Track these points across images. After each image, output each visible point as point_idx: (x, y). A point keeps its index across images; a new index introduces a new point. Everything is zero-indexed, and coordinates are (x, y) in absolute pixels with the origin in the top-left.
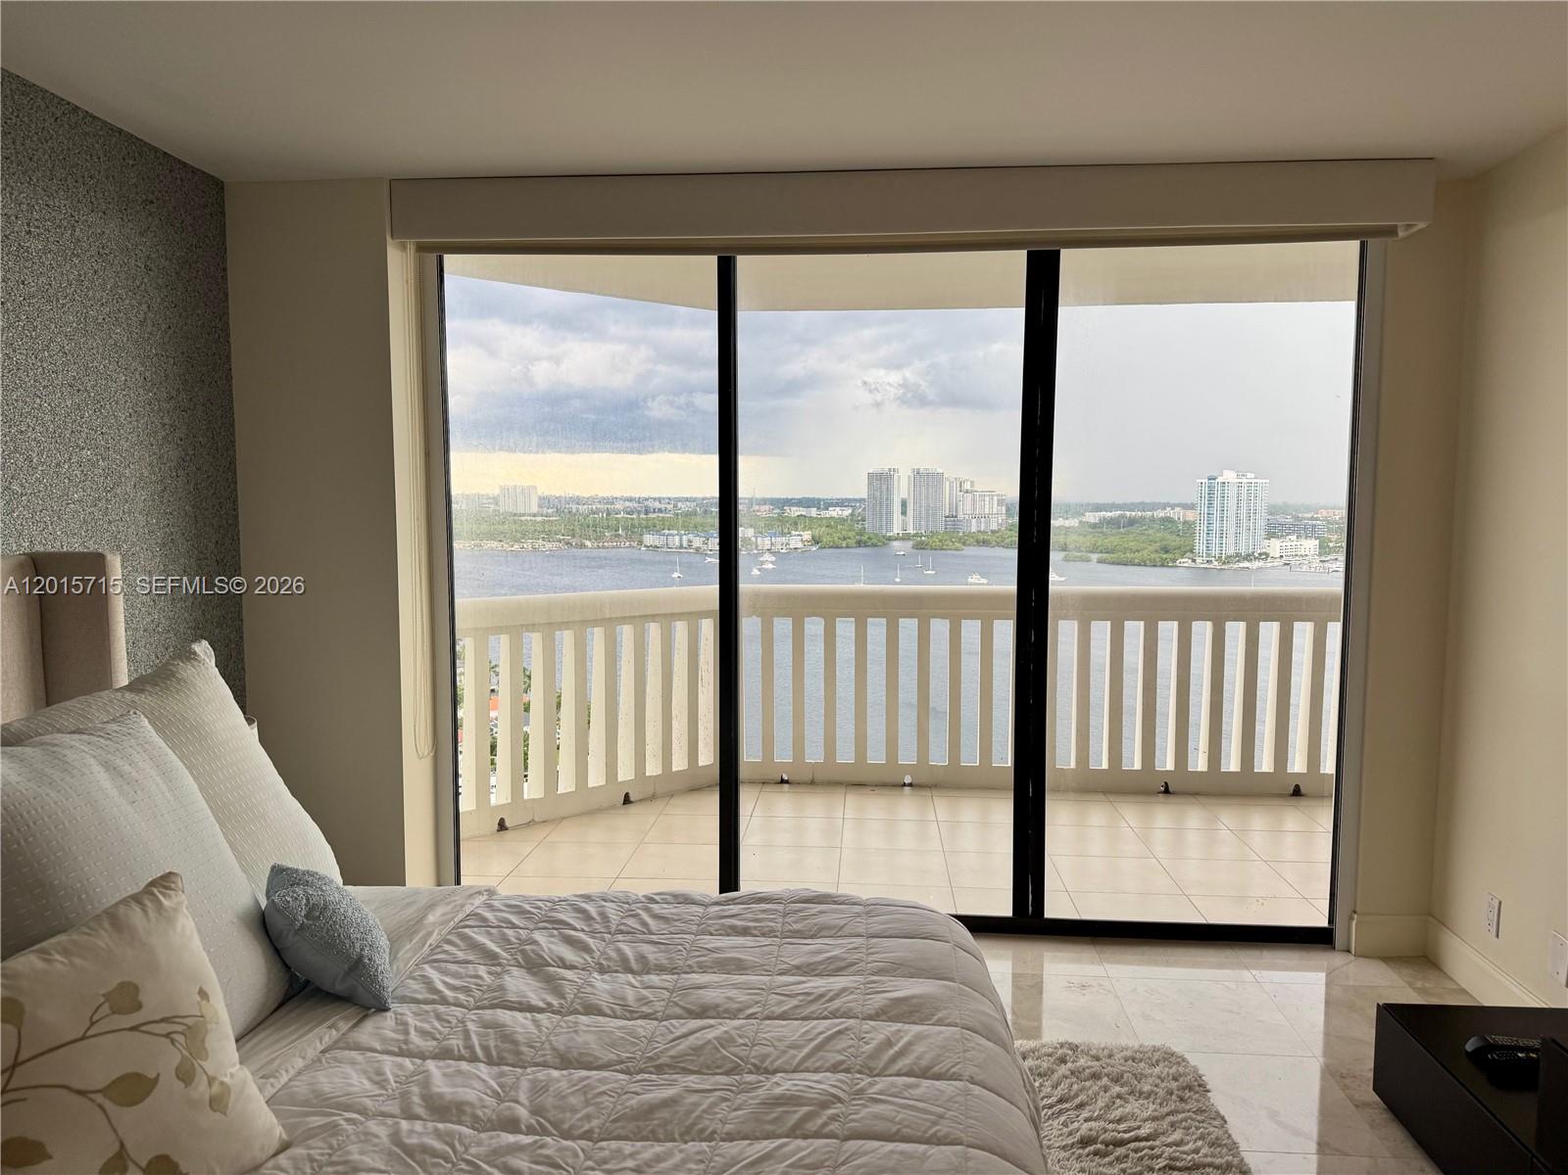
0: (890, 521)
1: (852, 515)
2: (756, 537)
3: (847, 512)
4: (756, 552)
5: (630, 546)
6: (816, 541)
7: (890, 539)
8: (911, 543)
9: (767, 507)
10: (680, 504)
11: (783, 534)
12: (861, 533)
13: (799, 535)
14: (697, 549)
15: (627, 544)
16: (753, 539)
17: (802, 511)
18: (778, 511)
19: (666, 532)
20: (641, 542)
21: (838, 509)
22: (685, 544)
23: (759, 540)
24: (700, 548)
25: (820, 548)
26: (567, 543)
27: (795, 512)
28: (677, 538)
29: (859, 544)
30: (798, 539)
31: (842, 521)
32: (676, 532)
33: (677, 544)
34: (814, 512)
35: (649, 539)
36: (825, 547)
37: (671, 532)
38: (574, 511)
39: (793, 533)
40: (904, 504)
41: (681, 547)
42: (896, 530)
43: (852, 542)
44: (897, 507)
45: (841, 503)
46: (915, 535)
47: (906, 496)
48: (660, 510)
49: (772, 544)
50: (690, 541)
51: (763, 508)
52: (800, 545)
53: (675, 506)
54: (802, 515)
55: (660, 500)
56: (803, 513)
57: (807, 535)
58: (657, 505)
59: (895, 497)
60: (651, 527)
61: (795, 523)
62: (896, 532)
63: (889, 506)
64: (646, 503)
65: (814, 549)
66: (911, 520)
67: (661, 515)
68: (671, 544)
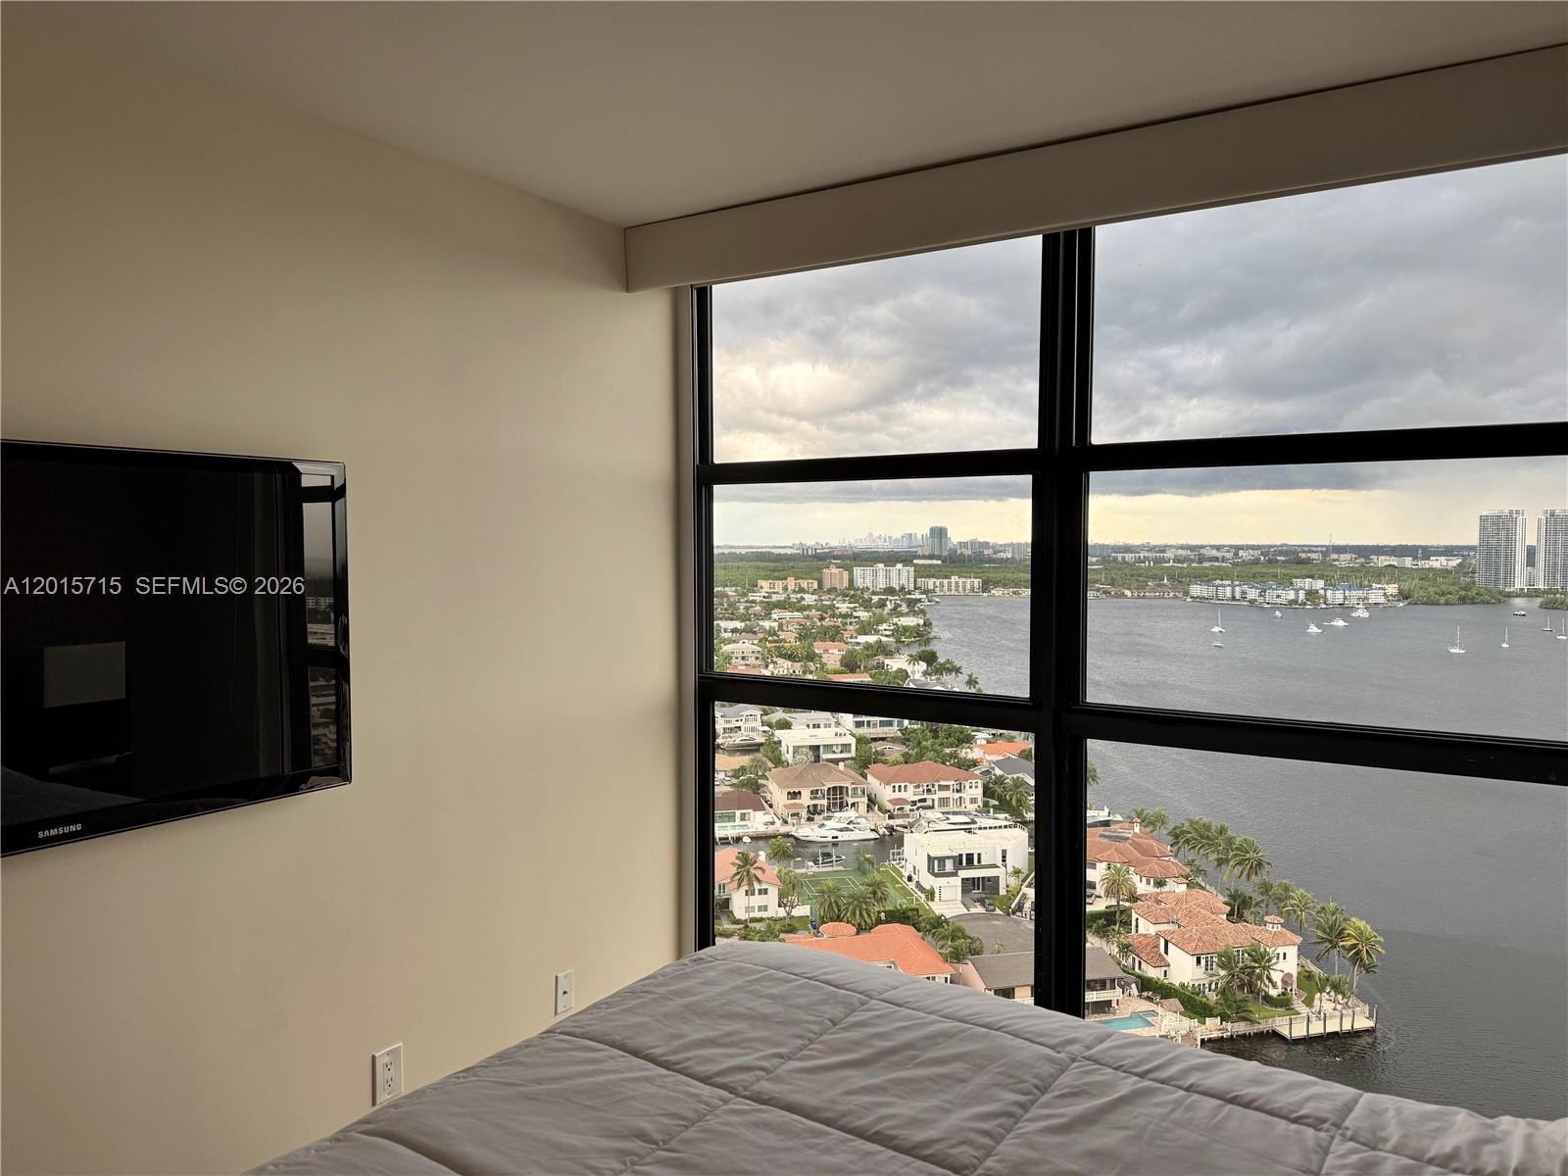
0: (1510, 572)
1: (1460, 565)
2: (1325, 590)
3: (1455, 562)
4: (1324, 606)
5: (1175, 597)
6: (1404, 595)
7: (1509, 595)
8: (1539, 600)
9: (1348, 556)
10: (1241, 553)
11: (1361, 587)
12: (1466, 588)
13: (1380, 589)
14: (1252, 602)
15: (1171, 594)
16: (1322, 592)
17: (1394, 561)
18: (1362, 560)
19: (1218, 582)
20: (1186, 593)
21: (1443, 558)
22: (1238, 596)
23: (1329, 593)
24: (1256, 600)
25: (1409, 604)
26: (1105, 592)
27: (1383, 561)
28: (1229, 589)
29: (1463, 600)
30: (1380, 593)
31: (1445, 572)
32: (1230, 582)
33: (1229, 594)
34: (1408, 562)
35: (1196, 590)
36: (1416, 604)
37: (1224, 582)
38: (1120, 559)
39: (1374, 585)
40: (1531, 553)
41: (1233, 598)
42: (1519, 584)
43: (1453, 598)
44: (1520, 557)
45: (1448, 551)
46: (1545, 592)
47: (1534, 543)
48: (1216, 559)
49: (1345, 598)
50: (1244, 593)
51: (1342, 557)
52: (1382, 600)
53: (1236, 554)
54: (1390, 565)
55: (1218, 548)
56: (1396, 564)
57: (1392, 589)
58: (1214, 553)
59: (1518, 545)
60: (1204, 577)
61: (1379, 574)
62: (1518, 586)
63: (1510, 556)
64: (1202, 551)
65: (1401, 604)
66: (1542, 574)
67: (1217, 564)
68: (1221, 596)
